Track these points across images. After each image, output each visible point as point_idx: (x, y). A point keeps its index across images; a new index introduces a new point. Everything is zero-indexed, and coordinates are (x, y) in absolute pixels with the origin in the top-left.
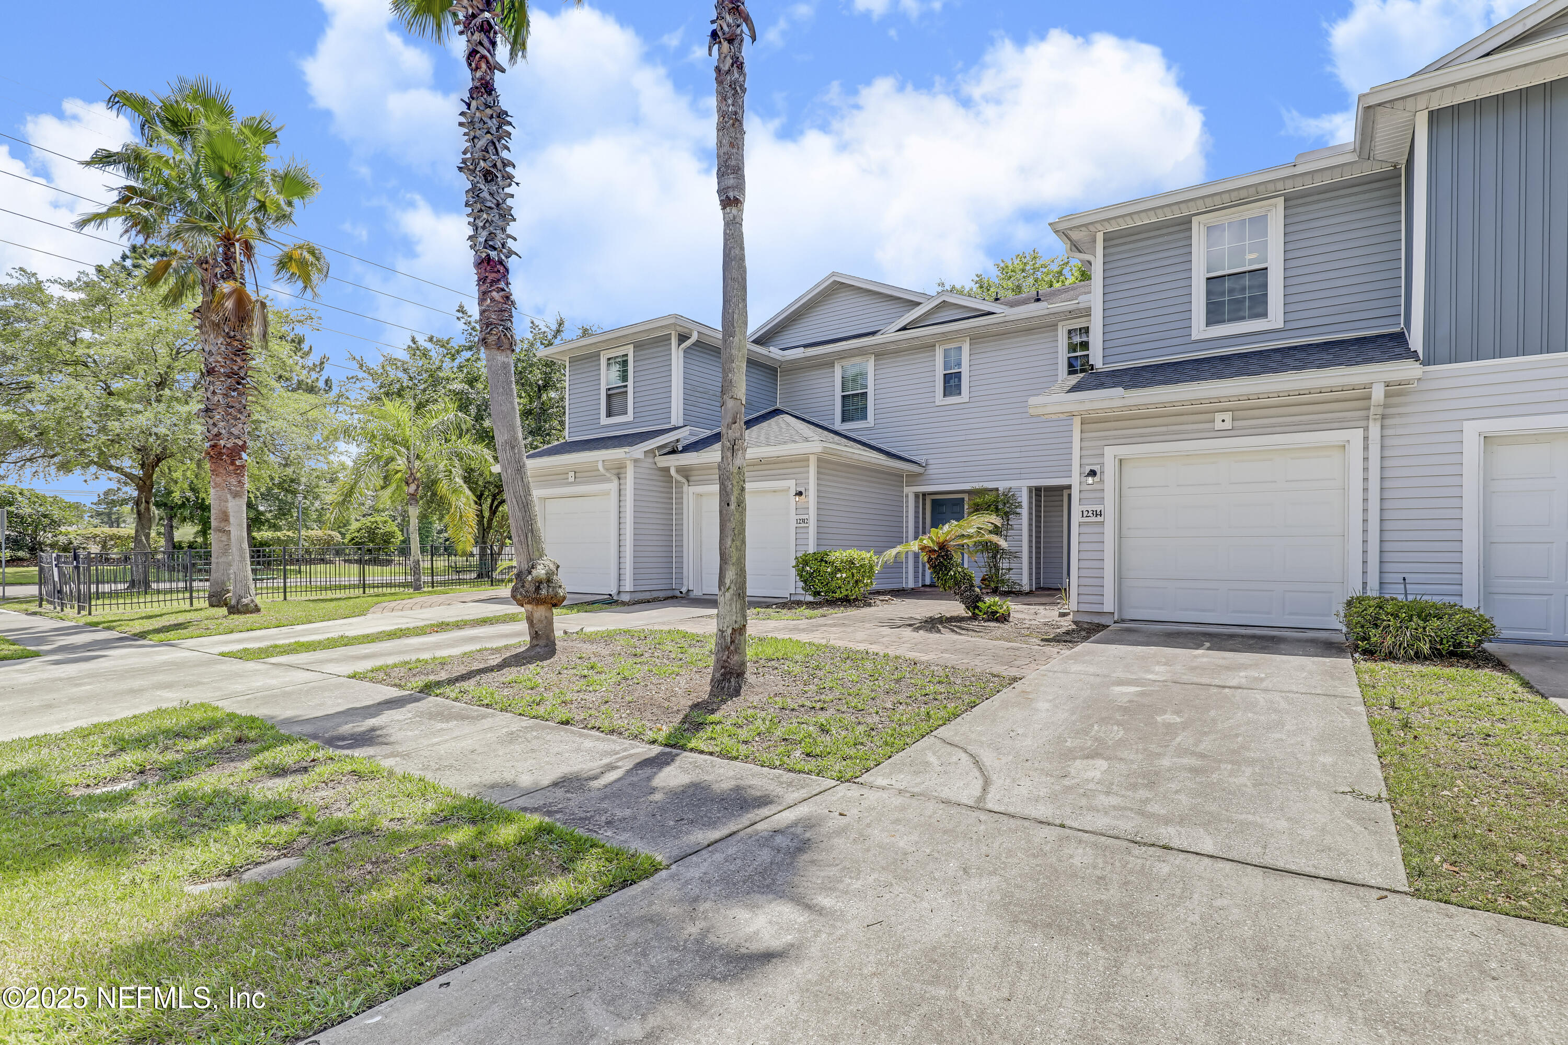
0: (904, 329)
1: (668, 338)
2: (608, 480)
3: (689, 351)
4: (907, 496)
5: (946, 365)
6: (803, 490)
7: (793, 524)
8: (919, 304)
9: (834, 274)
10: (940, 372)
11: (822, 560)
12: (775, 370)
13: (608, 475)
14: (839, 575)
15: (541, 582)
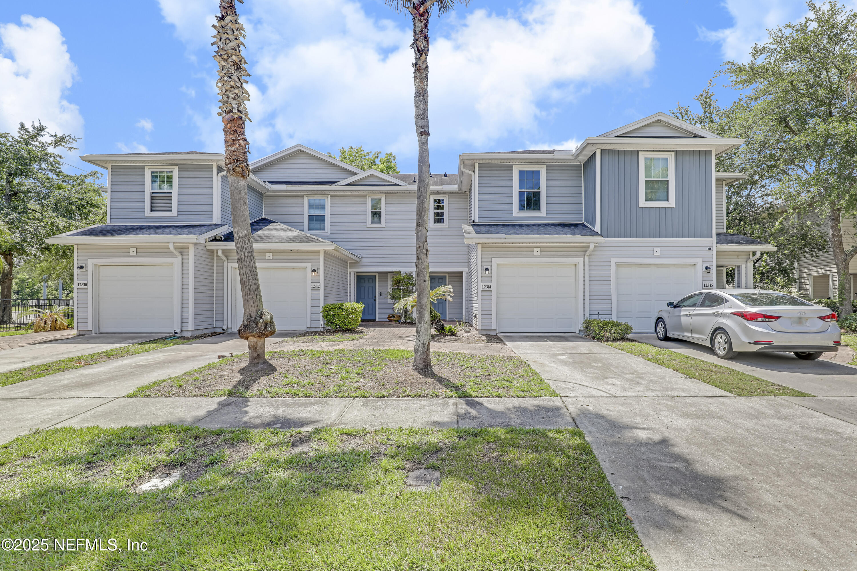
0: (348, 185)
1: (210, 167)
2: (175, 256)
3: (224, 178)
4: (350, 274)
5: (373, 207)
6: (316, 269)
7: (309, 288)
8: (356, 174)
9: (298, 145)
10: (369, 210)
11: (340, 308)
12: (262, 194)
13: (175, 252)
14: (351, 316)
15: (267, 324)
